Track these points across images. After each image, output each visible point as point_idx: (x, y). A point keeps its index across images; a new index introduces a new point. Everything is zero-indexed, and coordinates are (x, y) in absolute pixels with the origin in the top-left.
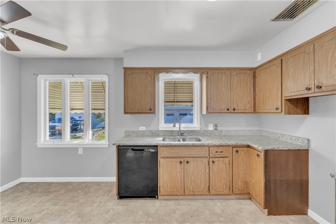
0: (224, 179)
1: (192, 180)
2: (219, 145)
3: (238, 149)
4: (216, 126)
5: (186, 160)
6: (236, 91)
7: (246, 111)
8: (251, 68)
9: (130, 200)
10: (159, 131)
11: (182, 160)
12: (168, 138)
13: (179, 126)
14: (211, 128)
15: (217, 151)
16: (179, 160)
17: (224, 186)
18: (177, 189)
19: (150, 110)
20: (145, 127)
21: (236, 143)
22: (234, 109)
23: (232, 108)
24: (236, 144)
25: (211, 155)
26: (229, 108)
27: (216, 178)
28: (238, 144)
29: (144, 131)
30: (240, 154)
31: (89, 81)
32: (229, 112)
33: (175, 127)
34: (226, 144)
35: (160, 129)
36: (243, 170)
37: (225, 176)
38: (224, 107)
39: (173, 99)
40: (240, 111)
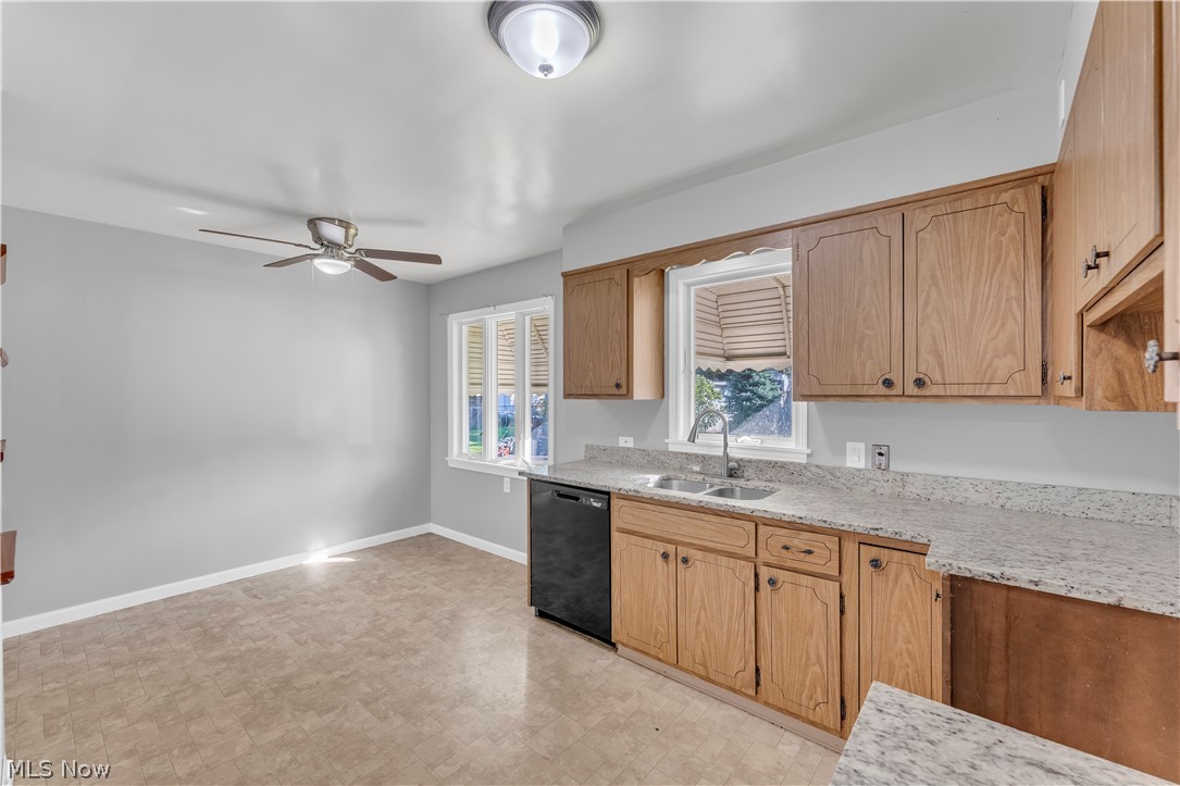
0: (819, 662)
1: (701, 626)
2: (795, 523)
3: (884, 555)
4: (881, 454)
5: (683, 551)
6: (934, 294)
7: (994, 391)
8: (1033, 173)
9: (555, 628)
10: (668, 453)
11: (671, 548)
12: (684, 477)
13: (722, 443)
14: (856, 458)
15: (789, 544)
16: (662, 547)
17: (819, 689)
18: (655, 638)
19: (618, 386)
20: (632, 439)
21: (869, 526)
22: (919, 383)
23: (911, 376)
24: (872, 532)
25: (764, 556)
26: (895, 377)
27: (785, 647)
28: (880, 533)
29: (629, 449)
30: (896, 581)
31: (524, 315)
32: (894, 392)
33: (693, 441)
34: (824, 525)
35: (672, 448)
36: (907, 650)
37: (823, 653)
38: (871, 372)
39: (781, 343)
40: (954, 390)
